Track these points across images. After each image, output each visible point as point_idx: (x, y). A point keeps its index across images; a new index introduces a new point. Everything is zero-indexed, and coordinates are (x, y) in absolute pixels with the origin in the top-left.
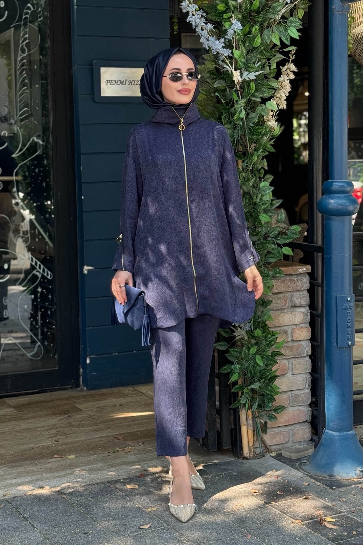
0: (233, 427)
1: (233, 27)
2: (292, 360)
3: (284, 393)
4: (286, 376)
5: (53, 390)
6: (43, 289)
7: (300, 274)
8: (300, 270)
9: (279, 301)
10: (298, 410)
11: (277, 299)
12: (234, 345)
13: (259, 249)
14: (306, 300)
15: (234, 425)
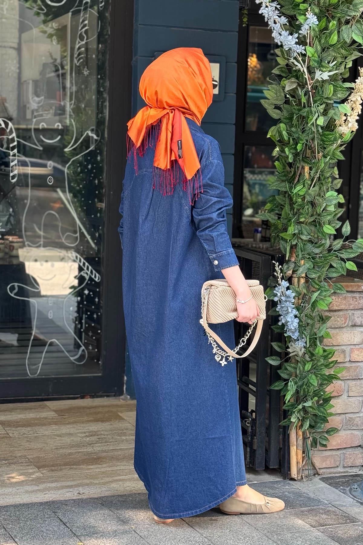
0: (281, 446)
1: (308, 22)
2: (349, 382)
3: (338, 415)
4: (341, 397)
5: (95, 396)
6: (90, 291)
7: (362, 292)
8: (362, 288)
9: (338, 319)
10: (352, 433)
11: (336, 317)
12: (287, 360)
13: (322, 262)
15: (282, 444)
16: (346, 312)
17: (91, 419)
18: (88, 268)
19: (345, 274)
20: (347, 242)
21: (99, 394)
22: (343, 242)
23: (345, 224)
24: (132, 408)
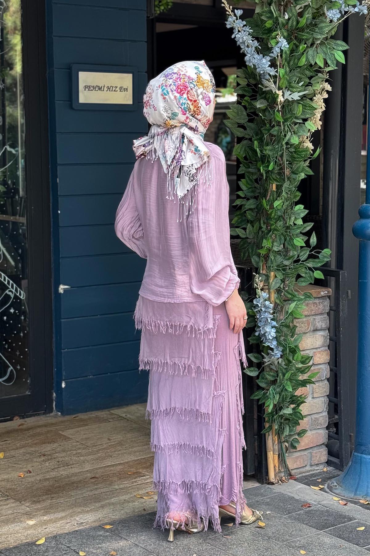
0: (257, 453)
1: (279, 45)
3: (306, 417)
4: (306, 399)
5: (25, 416)
6: (15, 310)
7: (321, 297)
8: (322, 293)
9: (303, 325)
10: (317, 433)
11: (300, 323)
13: (292, 274)
14: (327, 323)
15: (258, 450)
16: (308, 318)
17: (35, 442)
18: (12, 287)
19: (313, 282)
20: (313, 253)
21: (29, 413)
22: (310, 252)
23: (312, 236)
24: (70, 425)
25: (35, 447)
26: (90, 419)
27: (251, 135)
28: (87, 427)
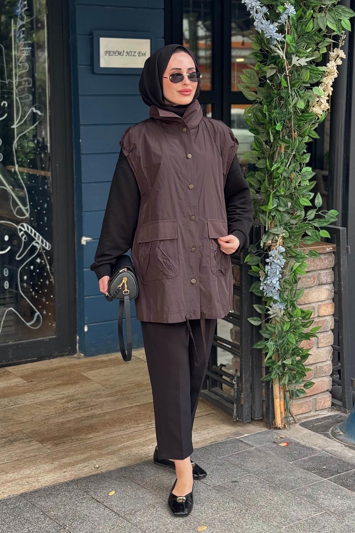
0: (264, 399)
1: (287, 11)
2: (318, 334)
3: (310, 365)
4: (312, 349)
5: (51, 357)
7: (327, 253)
8: (328, 249)
9: (309, 280)
10: (321, 380)
11: (307, 278)
12: (267, 321)
13: (298, 232)
14: (331, 277)
15: (265, 397)
16: (314, 273)
17: (60, 382)
18: (39, 238)
19: (320, 241)
20: (320, 213)
21: (54, 355)
22: (317, 212)
23: (317, 196)
24: (92, 366)
25: (58, 388)
26: (110, 360)
27: (262, 99)
28: (107, 369)
